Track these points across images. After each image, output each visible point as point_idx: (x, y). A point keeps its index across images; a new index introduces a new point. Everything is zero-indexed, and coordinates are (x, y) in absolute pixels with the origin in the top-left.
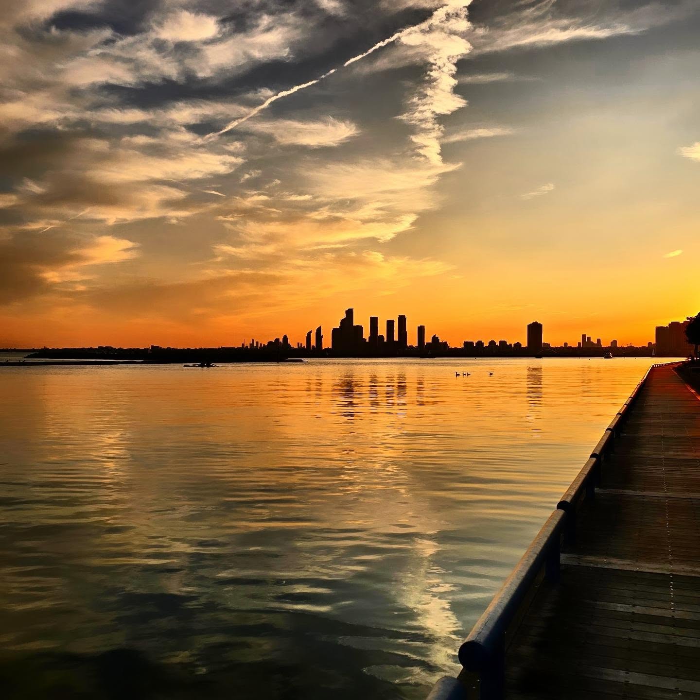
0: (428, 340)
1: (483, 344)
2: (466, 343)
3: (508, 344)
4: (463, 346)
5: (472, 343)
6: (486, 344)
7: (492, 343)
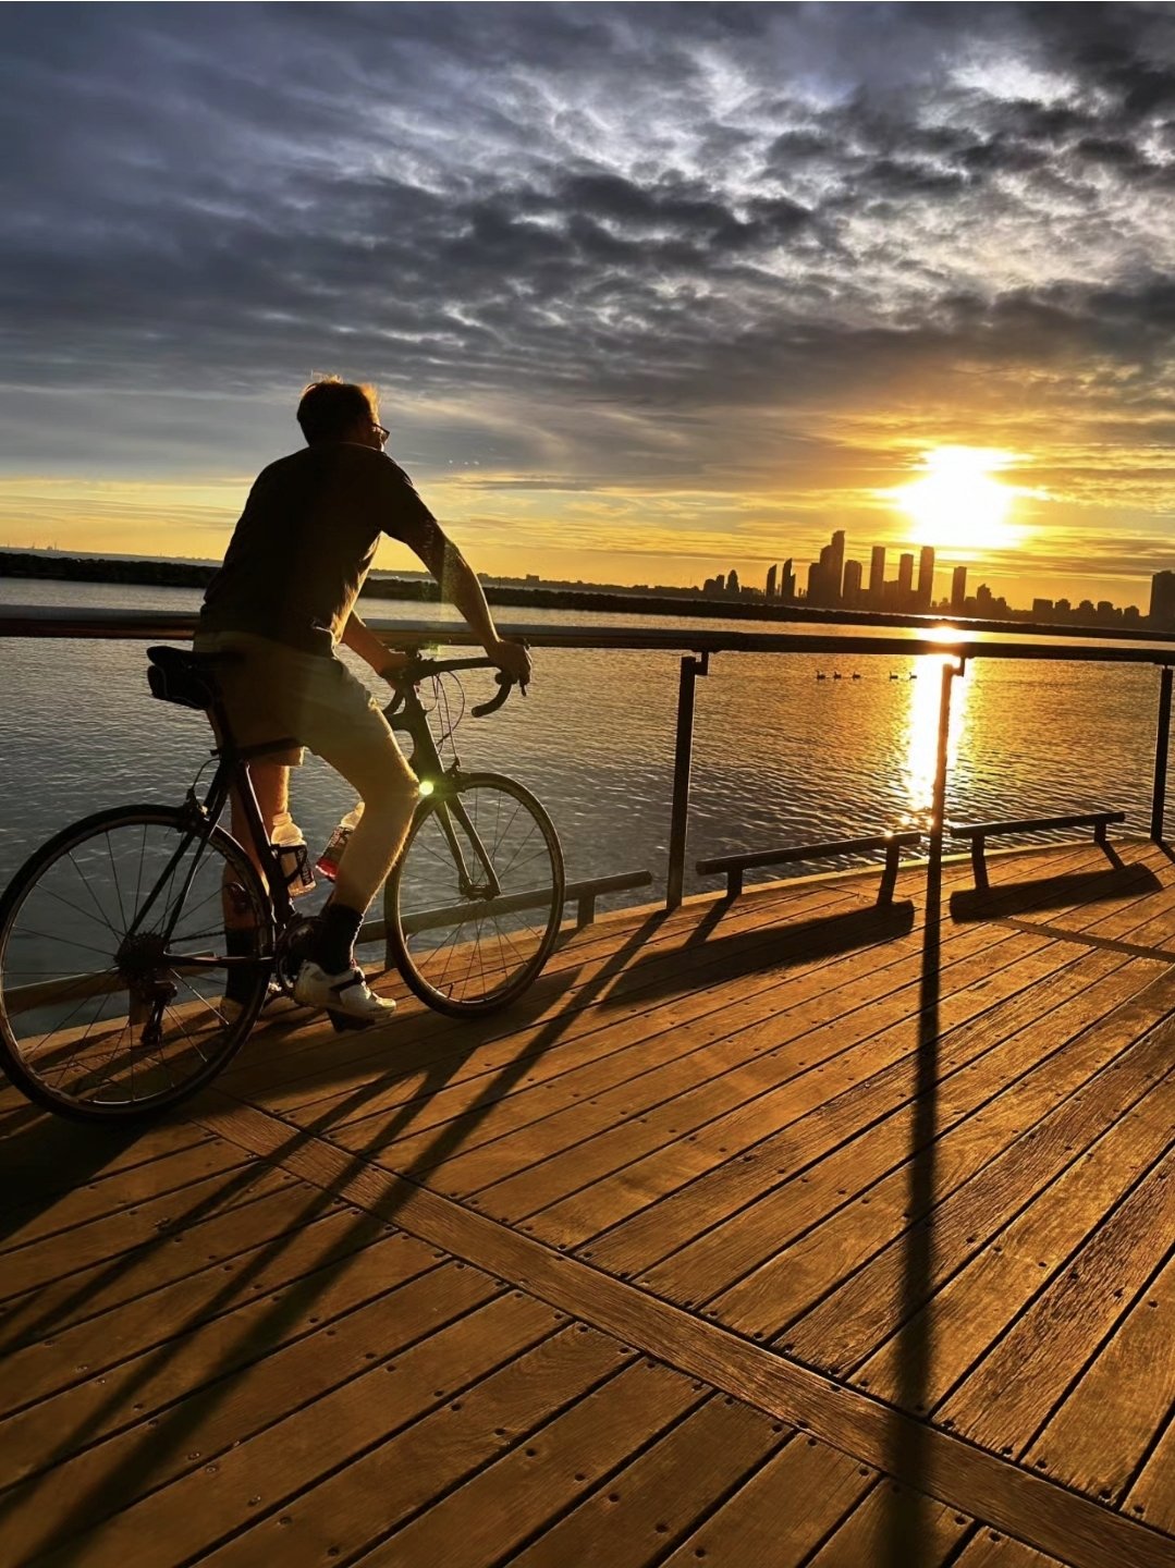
0: (971, 591)
1: (1069, 605)
2: (1038, 603)
3: (1115, 608)
4: (1030, 608)
5: (1050, 603)
6: (1074, 606)
7: (1086, 605)
